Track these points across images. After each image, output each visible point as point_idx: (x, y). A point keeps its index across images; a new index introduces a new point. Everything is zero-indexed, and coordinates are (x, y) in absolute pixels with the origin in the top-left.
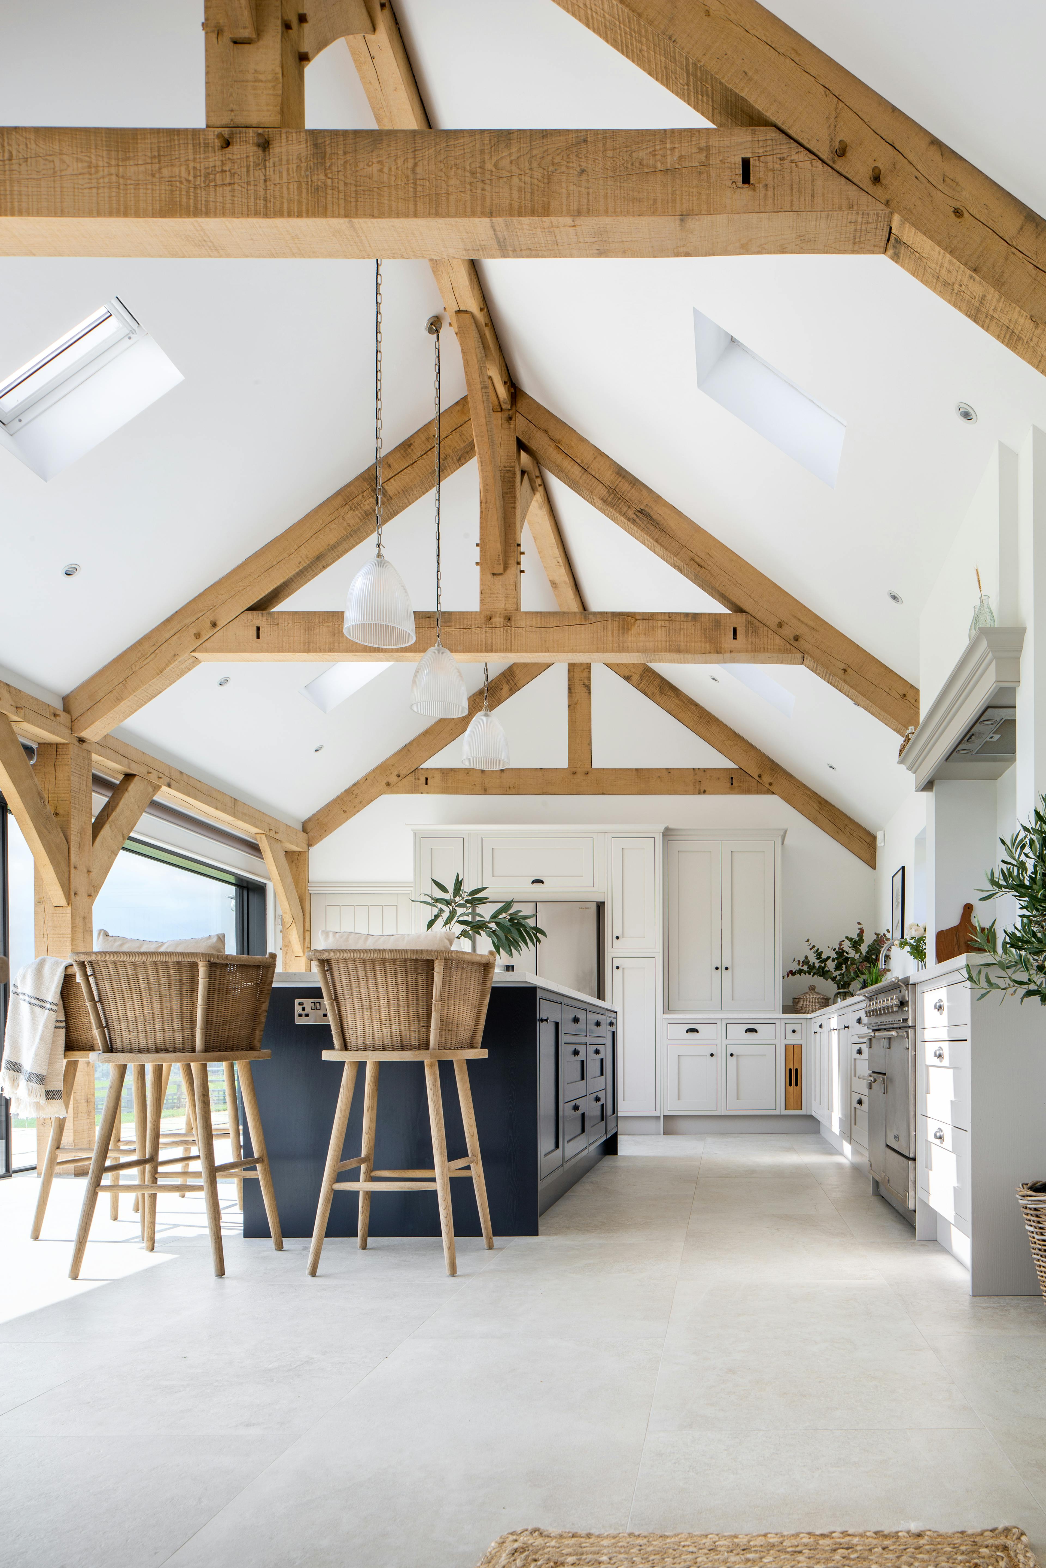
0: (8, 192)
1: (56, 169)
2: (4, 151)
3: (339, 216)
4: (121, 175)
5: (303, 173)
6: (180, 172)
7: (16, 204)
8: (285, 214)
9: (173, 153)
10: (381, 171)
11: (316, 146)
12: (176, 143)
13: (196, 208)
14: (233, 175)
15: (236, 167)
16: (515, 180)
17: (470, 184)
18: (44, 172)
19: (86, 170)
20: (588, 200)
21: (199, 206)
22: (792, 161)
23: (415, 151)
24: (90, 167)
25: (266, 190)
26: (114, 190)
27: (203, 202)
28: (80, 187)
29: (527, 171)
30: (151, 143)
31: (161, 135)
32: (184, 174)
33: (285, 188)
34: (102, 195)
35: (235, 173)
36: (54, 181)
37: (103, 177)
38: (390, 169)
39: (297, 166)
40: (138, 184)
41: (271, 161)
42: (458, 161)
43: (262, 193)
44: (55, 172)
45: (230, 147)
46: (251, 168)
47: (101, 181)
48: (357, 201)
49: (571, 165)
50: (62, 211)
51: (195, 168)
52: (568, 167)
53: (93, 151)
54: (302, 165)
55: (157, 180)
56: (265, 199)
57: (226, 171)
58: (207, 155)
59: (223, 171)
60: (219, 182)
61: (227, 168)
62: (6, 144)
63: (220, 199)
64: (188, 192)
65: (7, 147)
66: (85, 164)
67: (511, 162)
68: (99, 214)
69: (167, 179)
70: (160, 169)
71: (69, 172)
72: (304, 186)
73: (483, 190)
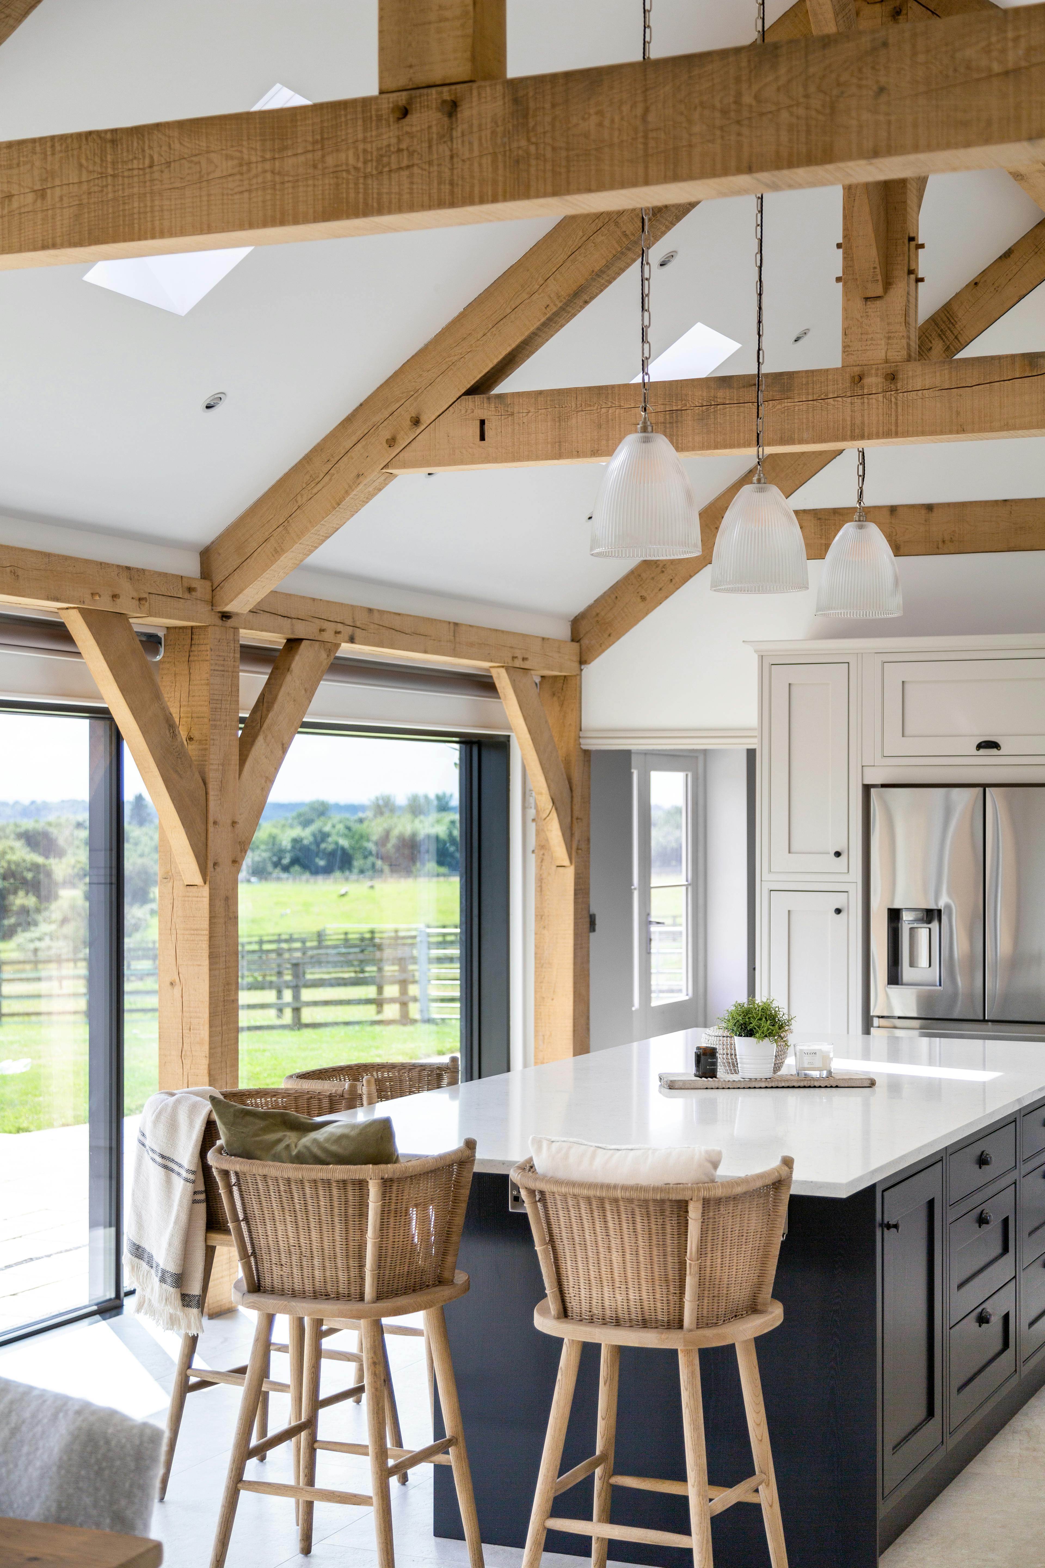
0: (148, 209)
1: (203, 173)
2: (144, 157)
3: (545, 195)
4: (277, 170)
5: (500, 141)
6: (347, 159)
7: (157, 223)
8: (477, 200)
9: (339, 133)
10: (600, 125)
11: (516, 101)
12: (343, 119)
13: (366, 204)
14: (411, 154)
15: (415, 143)
16: (784, 115)
17: (721, 128)
18: (189, 178)
19: (236, 170)
20: (889, 133)
21: (370, 202)
23: (646, 90)
24: (241, 165)
25: (452, 169)
26: (269, 191)
27: (375, 196)
28: (230, 192)
29: (802, 100)
30: (313, 124)
31: (325, 111)
33: (476, 165)
34: (255, 200)
35: (414, 151)
36: (200, 188)
37: (257, 176)
38: (612, 121)
39: (492, 132)
40: (297, 181)
41: (459, 129)
42: (705, 98)
43: (447, 174)
44: (201, 177)
45: (409, 116)
46: (434, 142)
47: (254, 181)
48: (568, 171)
49: (864, 82)
51: (365, 151)
52: (860, 87)
53: (245, 143)
54: (498, 129)
55: (320, 172)
56: (452, 183)
57: (402, 150)
58: (380, 131)
59: (400, 150)
60: (394, 166)
61: (403, 146)
62: (146, 148)
63: (395, 189)
64: (356, 184)
65: (148, 151)
66: (236, 162)
67: (778, 89)
68: (251, 226)
69: (331, 170)
70: (323, 156)
71: (218, 174)
72: (500, 157)
73: (739, 134)
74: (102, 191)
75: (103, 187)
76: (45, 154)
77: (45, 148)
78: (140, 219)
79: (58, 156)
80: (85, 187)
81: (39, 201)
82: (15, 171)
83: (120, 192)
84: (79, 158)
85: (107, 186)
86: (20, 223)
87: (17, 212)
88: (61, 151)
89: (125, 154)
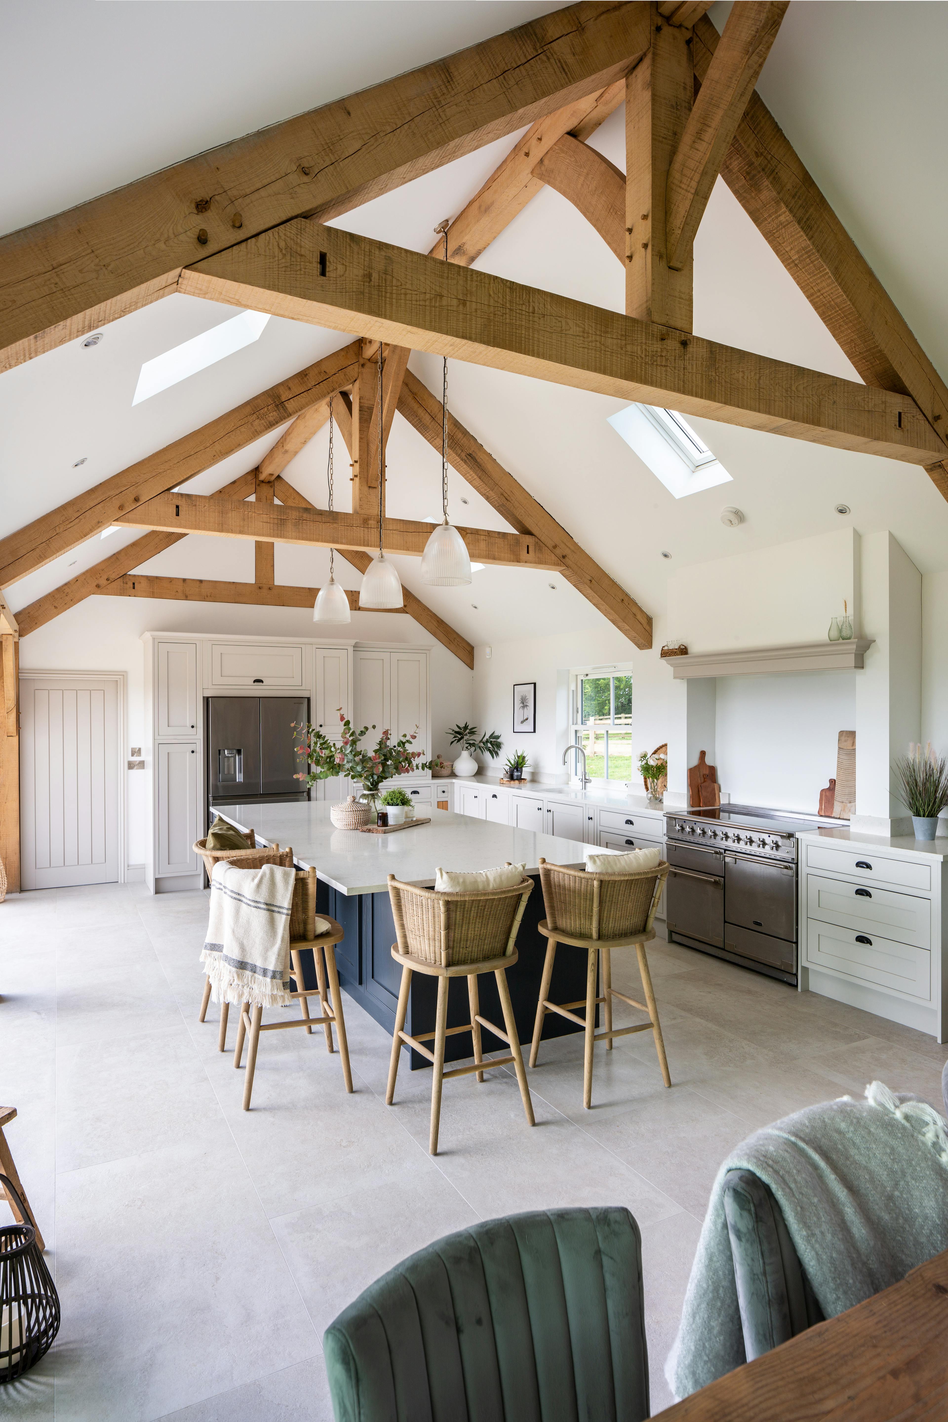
0: (531, 337)
1: (563, 328)
2: (529, 306)
4: (602, 343)
5: (704, 369)
6: (637, 350)
7: (536, 348)
9: (634, 335)
10: (743, 377)
11: (712, 352)
12: (636, 328)
14: (667, 360)
15: (669, 355)
16: (806, 400)
18: (555, 328)
19: (581, 334)
20: (837, 421)
21: (646, 378)
22: (917, 419)
24: (584, 332)
25: (684, 375)
26: (598, 353)
27: (649, 375)
28: (577, 345)
29: (811, 395)
30: (622, 324)
32: (639, 352)
33: (694, 376)
34: (591, 355)
36: (561, 337)
37: (592, 342)
38: (748, 377)
39: (701, 363)
40: (613, 353)
41: (688, 356)
42: (780, 381)
43: (682, 376)
44: (562, 330)
45: (666, 341)
46: (677, 358)
47: (590, 344)
49: (830, 397)
50: (565, 360)
51: (646, 349)
52: (828, 398)
53: (586, 321)
54: (704, 363)
55: (624, 352)
56: (684, 381)
57: (663, 356)
58: (653, 342)
60: (659, 363)
62: (531, 301)
64: (641, 365)
65: (532, 304)
66: (581, 329)
67: (804, 389)
68: (588, 369)
69: (629, 353)
70: (626, 345)
71: (571, 332)
72: (704, 377)
73: (791, 402)
74: (503, 316)
75: (503, 314)
76: (466, 278)
77: (466, 275)
80: (492, 309)
81: (461, 306)
83: (514, 321)
84: (488, 289)
85: (506, 314)
86: (448, 315)
87: (446, 308)
88: (477, 281)
89: (518, 299)
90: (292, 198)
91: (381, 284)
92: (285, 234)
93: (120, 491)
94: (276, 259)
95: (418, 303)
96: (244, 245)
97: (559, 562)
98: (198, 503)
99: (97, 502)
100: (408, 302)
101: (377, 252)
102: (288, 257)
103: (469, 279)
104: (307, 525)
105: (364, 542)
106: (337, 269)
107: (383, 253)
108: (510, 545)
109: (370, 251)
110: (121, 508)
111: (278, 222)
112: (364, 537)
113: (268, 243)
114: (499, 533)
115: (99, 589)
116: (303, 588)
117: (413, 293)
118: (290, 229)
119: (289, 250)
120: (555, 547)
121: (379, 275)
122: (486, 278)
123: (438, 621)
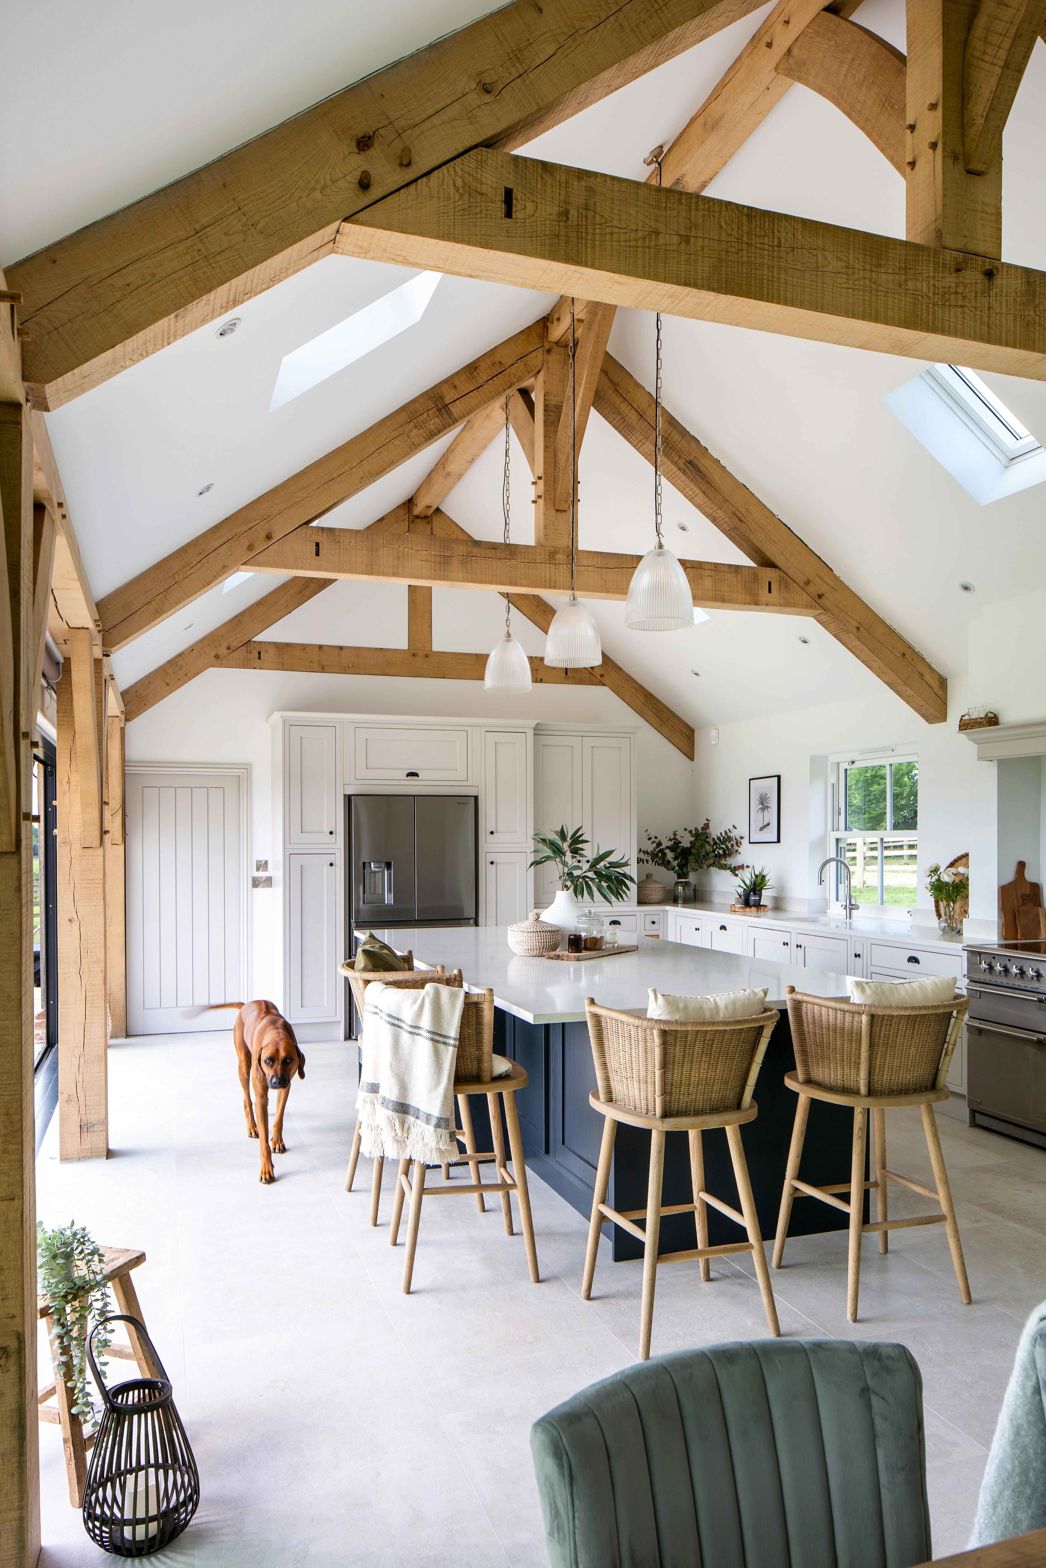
0: (775, 279)
1: (819, 264)
2: (773, 237)
4: (873, 280)
5: (1018, 307)
6: (922, 287)
7: (782, 293)
8: (1004, 342)
9: (918, 267)
11: (1029, 283)
12: (920, 258)
13: (934, 324)
14: (964, 298)
15: (967, 291)
18: (808, 265)
19: (844, 270)
21: (937, 323)
24: (847, 268)
25: (989, 317)
26: (867, 294)
27: (940, 320)
28: (839, 285)
30: (900, 254)
31: (909, 248)
32: (925, 290)
33: (1004, 318)
34: (857, 297)
35: (966, 297)
36: (817, 276)
37: (859, 280)
39: (1014, 300)
40: (887, 292)
41: (994, 290)
43: (986, 319)
45: (964, 271)
46: (979, 295)
47: (857, 283)
50: (822, 307)
51: (934, 285)
53: (851, 252)
54: (1018, 299)
55: (903, 291)
56: (989, 326)
57: (958, 293)
58: (944, 275)
60: (953, 303)
61: (960, 290)
62: (776, 231)
63: (953, 319)
64: (928, 307)
65: (776, 234)
66: (844, 264)
68: (854, 316)
69: (911, 292)
70: (906, 281)
71: (830, 268)
72: (1018, 319)
74: (738, 253)
75: (739, 250)
76: (690, 207)
77: (690, 203)
78: (768, 285)
79: (701, 213)
80: (724, 245)
81: (683, 244)
82: (662, 213)
83: (753, 259)
84: (719, 219)
85: (742, 250)
86: (666, 257)
87: (663, 247)
88: (704, 210)
89: (758, 230)
90: (471, 123)
91: (580, 223)
92: (462, 170)
93: (249, 526)
94: (452, 201)
95: (628, 244)
96: (413, 186)
97: (814, 603)
98: (342, 540)
99: (221, 542)
100: (614, 243)
101: (576, 183)
102: (466, 197)
103: (693, 207)
104: (477, 563)
105: (550, 583)
106: (525, 207)
107: (583, 183)
108: (745, 582)
109: (567, 182)
110: (250, 548)
111: (454, 155)
112: (550, 576)
113: (443, 182)
114: (730, 566)
115: (219, 660)
116: (468, 654)
117: (622, 231)
118: (469, 162)
119: (467, 188)
120: (808, 583)
121: (578, 212)
122: (716, 205)
123: (646, 696)
